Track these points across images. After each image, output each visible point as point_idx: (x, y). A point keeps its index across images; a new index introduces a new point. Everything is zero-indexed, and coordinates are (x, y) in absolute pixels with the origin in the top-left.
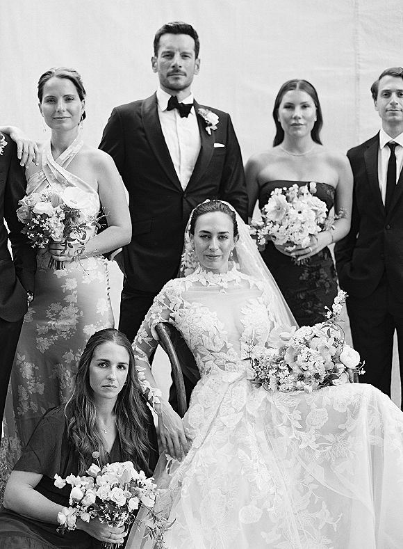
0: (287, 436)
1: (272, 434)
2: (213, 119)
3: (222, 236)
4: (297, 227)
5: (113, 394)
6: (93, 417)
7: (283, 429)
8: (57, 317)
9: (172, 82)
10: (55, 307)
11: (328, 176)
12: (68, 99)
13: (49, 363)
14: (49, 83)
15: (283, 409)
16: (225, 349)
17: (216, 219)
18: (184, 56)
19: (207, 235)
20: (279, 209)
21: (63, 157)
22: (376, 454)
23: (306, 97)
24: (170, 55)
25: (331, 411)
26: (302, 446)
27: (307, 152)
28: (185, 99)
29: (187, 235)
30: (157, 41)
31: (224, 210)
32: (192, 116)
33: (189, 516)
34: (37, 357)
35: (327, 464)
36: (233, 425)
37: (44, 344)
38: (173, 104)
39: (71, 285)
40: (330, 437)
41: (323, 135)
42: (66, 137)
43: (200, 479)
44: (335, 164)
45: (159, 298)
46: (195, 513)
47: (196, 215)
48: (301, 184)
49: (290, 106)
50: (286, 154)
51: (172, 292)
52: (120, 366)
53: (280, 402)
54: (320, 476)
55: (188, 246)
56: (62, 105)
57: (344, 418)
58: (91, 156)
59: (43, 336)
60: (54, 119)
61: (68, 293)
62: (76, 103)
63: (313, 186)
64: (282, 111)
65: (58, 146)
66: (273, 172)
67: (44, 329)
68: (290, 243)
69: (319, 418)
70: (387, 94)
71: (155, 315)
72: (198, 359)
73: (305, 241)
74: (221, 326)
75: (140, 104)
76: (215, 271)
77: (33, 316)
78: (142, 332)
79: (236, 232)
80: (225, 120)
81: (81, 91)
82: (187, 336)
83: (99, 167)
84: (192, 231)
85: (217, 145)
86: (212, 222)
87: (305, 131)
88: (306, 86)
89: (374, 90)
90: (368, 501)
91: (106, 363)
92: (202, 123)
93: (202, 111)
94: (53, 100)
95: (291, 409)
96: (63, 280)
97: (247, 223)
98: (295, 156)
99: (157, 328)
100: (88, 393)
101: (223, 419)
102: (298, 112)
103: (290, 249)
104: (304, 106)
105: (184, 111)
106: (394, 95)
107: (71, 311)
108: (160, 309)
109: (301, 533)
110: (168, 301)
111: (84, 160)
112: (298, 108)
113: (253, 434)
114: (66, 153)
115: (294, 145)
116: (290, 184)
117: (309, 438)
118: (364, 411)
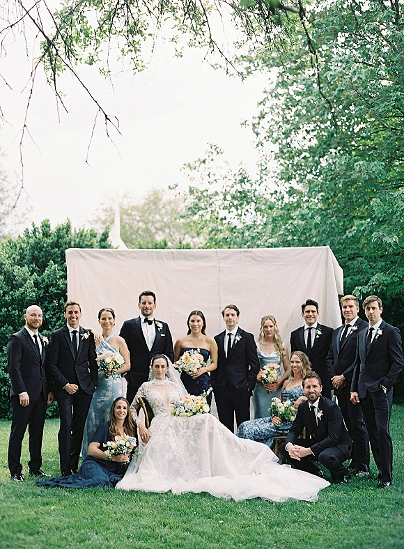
0: (182, 431)
1: (177, 431)
2: (160, 325)
3: (163, 367)
4: (193, 365)
5: (123, 417)
6: (116, 427)
7: (181, 429)
8: (104, 396)
9: (145, 313)
10: (104, 391)
11: (206, 347)
12: (110, 319)
13: (101, 412)
14: (103, 313)
15: (181, 422)
16: (163, 405)
17: (160, 361)
18: (150, 303)
19: (157, 366)
20: (186, 358)
21: (107, 339)
22: (211, 435)
23: (199, 318)
24: (145, 303)
25: (197, 423)
26: (187, 434)
27: (200, 337)
28: (151, 319)
29: (150, 367)
30: (140, 298)
31: (164, 357)
32: (153, 324)
33: (149, 458)
34: (96, 410)
35: (195, 440)
36: (164, 429)
37: (100, 405)
38: (146, 320)
39: (110, 383)
40: (196, 431)
41: (206, 331)
42: (109, 332)
43: (153, 447)
44: (209, 342)
45: (140, 388)
46: (152, 458)
47: (154, 360)
48: (194, 349)
49: (193, 321)
50: (192, 338)
51: (145, 386)
52: (124, 408)
53: (179, 419)
54: (193, 444)
55: (151, 371)
56: (108, 321)
57: (201, 424)
58: (117, 339)
59: (99, 402)
60: (104, 325)
61: (109, 386)
62: (112, 320)
63: (199, 350)
64: (190, 322)
65: (105, 335)
66: (186, 345)
67: (100, 400)
68: (190, 371)
69: (193, 425)
70: (228, 315)
71: (139, 395)
72: (154, 410)
73: (195, 370)
74: (161, 397)
75: (134, 320)
76: (160, 379)
77: (96, 395)
78: (134, 401)
79: (168, 365)
80: (165, 326)
81: (114, 316)
82: (149, 402)
83: (120, 343)
84: (152, 365)
85: (162, 335)
86: (159, 362)
87: (199, 330)
88: (200, 313)
89: (223, 313)
90: (207, 449)
91: (120, 407)
92: (157, 327)
93: (156, 322)
94: (104, 319)
95: (183, 422)
96: (107, 382)
97: (173, 363)
98: (195, 339)
99: (139, 399)
100: (115, 418)
101: (161, 427)
102: (196, 323)
103: (190, 373)
104: (198, 321)
105: (150, 323)
106: (230, 316)
107: (109, 393)
108: (140, 392)
109: (187, 464)
110: (143, 390)
111: (115, 340)
112: (196, 322)
113: (171, 431)
114: (108, 338)
115: (195, 335)
116: (191, 349)
117: (189, 432)
118: (207, 421)
